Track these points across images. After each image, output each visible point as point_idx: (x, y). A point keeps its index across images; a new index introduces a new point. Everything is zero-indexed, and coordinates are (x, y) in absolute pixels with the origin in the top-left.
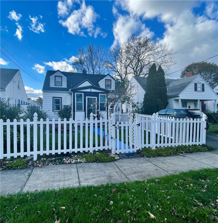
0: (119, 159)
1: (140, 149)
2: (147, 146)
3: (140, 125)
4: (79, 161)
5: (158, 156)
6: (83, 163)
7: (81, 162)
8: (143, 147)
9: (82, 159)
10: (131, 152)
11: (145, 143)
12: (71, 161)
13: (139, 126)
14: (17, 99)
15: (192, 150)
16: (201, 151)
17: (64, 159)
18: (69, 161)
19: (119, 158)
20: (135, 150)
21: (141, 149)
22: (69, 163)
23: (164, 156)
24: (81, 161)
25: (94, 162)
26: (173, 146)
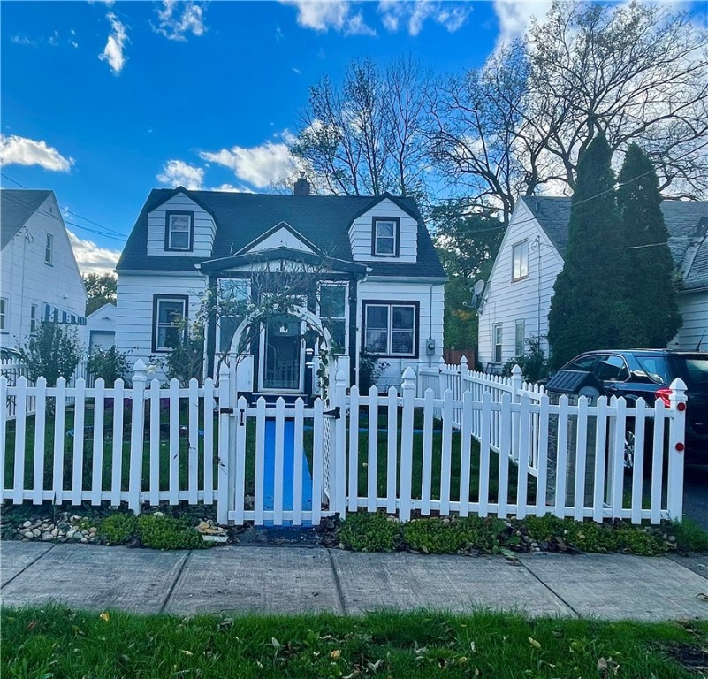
0: (224, 544)
1: (338, 514)
2: (372, 503)
3: (342, 414)
4: (70, 534)
5: (398, 550)
6: (84, 543)
7: (78, 541)
8: (353, 509)
9: (85, 528)
10: (297, 522)
11: (362, 492)
12: (42, 531)
13: (338, 417)
14: (37, 303)
15: (585, 540)
16: (633, 552)
17: (28, 523)
18: (37, 532)
19: (224, 539)
20: (315, 516)
21: (343, 516)
22: (33, 539)
23: (423, 553)
24: (79, 535)
25: (124, 543)
26: (502, 515)
